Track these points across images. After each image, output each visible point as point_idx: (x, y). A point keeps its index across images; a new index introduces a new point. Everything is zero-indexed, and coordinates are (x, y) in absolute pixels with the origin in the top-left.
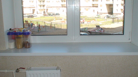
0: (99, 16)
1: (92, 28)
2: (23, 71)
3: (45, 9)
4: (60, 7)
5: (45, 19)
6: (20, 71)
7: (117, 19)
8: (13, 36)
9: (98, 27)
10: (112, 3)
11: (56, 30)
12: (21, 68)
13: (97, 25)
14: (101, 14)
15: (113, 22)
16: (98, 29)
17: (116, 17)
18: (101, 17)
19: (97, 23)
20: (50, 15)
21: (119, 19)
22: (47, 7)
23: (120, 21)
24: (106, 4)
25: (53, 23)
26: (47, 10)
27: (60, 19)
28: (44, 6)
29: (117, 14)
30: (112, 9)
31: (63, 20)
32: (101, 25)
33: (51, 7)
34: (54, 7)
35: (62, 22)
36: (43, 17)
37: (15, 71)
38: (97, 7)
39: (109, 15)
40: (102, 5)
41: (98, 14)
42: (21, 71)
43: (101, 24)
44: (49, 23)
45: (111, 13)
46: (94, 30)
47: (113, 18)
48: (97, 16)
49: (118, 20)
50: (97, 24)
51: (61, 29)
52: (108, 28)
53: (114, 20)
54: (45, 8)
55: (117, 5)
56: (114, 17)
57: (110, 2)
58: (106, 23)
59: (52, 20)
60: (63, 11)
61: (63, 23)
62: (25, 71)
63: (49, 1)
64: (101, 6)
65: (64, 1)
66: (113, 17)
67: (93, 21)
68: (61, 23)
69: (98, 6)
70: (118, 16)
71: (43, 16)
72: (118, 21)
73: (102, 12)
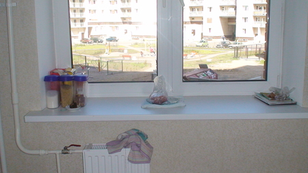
0: (204, 44)
1: (190, 70)
2: (76, 151)
3: (85, 28)
4: (118, 23)
5: (85, 51)
6: (71, 152)
7: (245, 49)
8: (56, 83)
9: (203, 67)
10: (233, 15)
11: (112, 74)
12: (72, 145)
13: (201, 63)
14: (210, 38)
15: (236, 57)
16: (203, 72)
17: (242, 45)
18: (209, 46)
19: (202, 59)
20: (96, 40)
21: (249, 50)
22: (89, 23)
23: (250, 55)
24: (221, 18)
25: (104, 60)
26: (90, 29)
27: (120, 51)
28: (82, 21)
29: (244, 39)
30: (234, 27)
31: (126, 51)
32: (209, 63)
33: (99, 24)
34: (105, 23)
35: (123, 56)
36: (81, 45)
37: (61, 152)
38: (201, 23)
39: (227, 41)
40: (211, 19)
41: (203, 39)
42: (73, 151)
43: (210, 60)
44: (95, 59)
45: (231, 36)
46: (196, 75)
47: (237, 49)
48: (201, 44)
49: (247, 52)
50: (201, 61)
51: (122, 72)
52: (225, 71)
53: (239, 51)
54: (85, 25)
55: (245, 19)
56: (237, 45)
57: (230, 13)
58: (222, 59)
59: (101, 53)
60: (126, 33)
61: (126, 58)
62: (81, 151)
63: (95, 11)
64: (209, 21)
65: (128, 11)
66: (235, 46)
67: (193, 54)
68: (122, 58)
69: (204, 21)
70: (248, 43)
71: (80, 43)
72: (247, 55)
73: (212, 34)
